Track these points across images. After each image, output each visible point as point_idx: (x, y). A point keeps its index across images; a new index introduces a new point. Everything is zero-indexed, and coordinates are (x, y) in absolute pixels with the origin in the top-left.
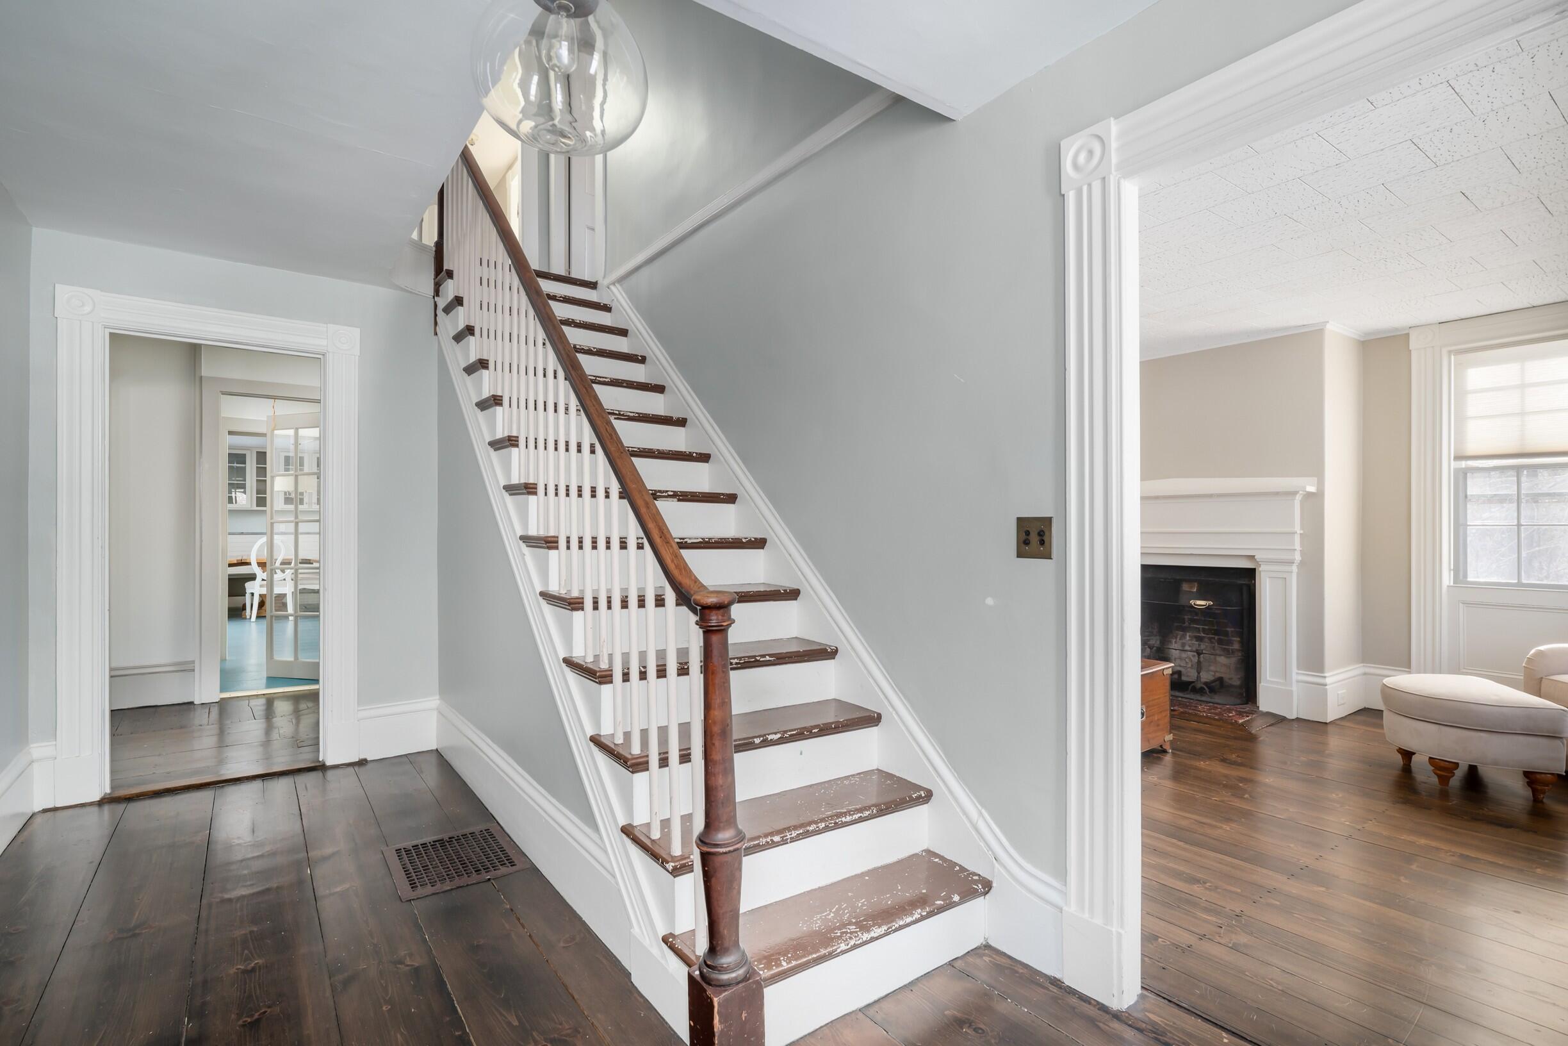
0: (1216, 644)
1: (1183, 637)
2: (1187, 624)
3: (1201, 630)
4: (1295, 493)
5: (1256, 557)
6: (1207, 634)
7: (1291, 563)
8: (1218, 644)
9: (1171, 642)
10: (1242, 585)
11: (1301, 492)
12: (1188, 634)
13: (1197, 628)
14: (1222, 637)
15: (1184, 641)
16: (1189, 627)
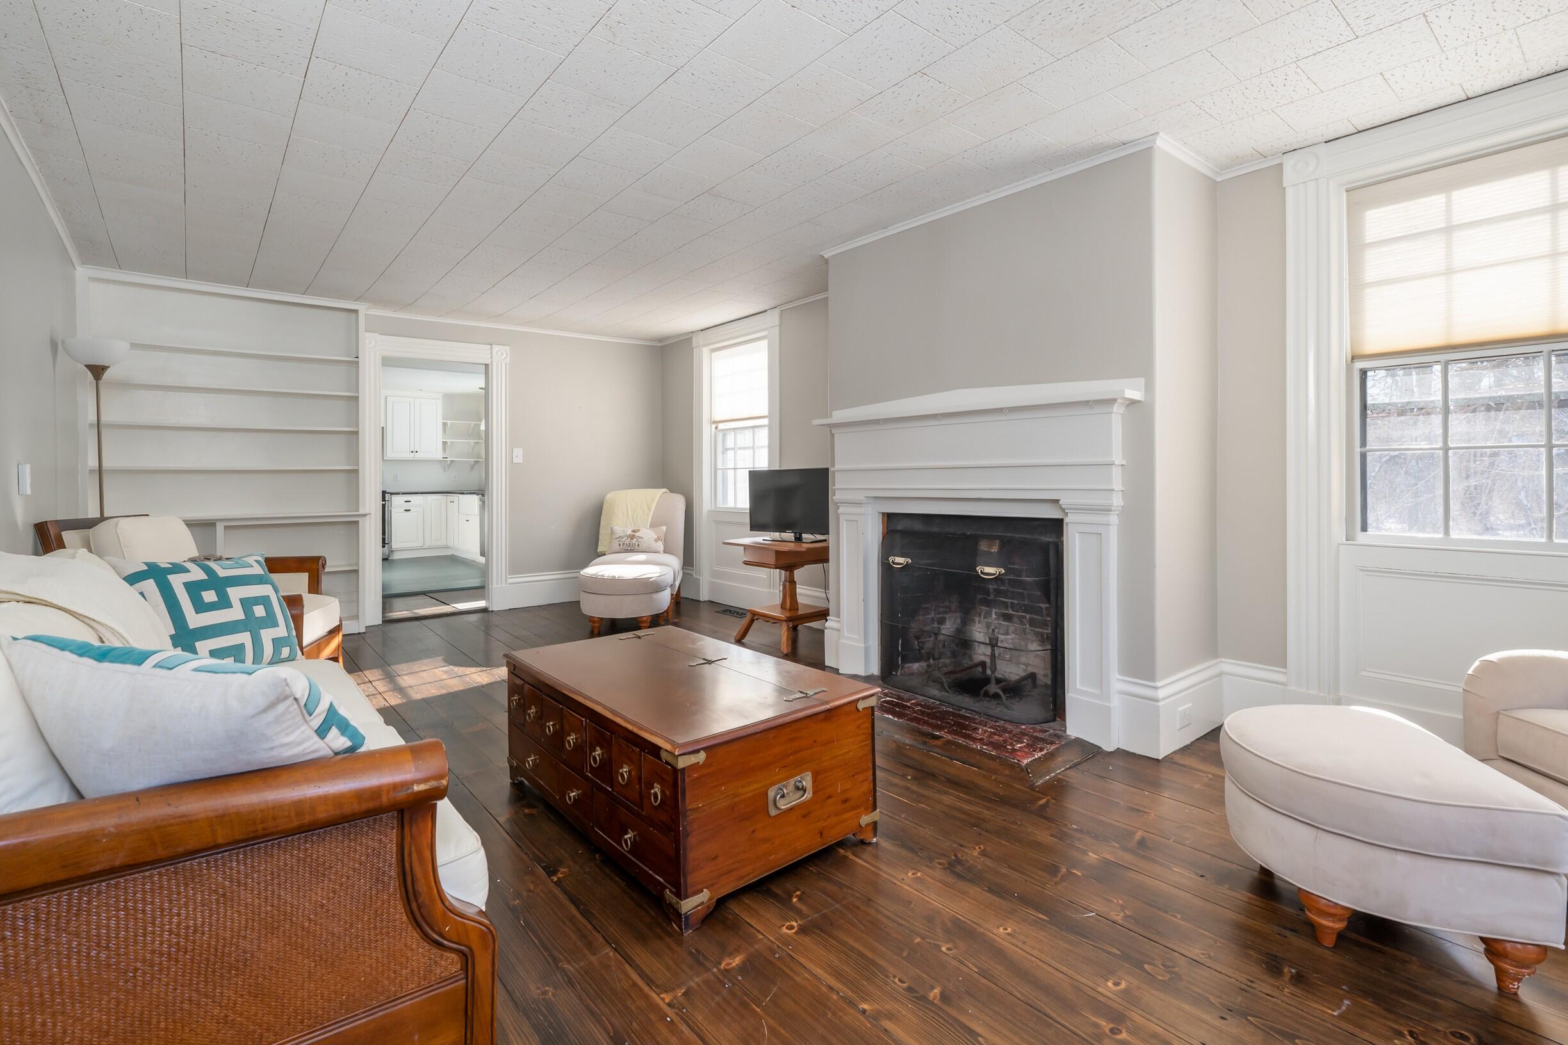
0: (1028, 626)
1: (988, 615)
2: (992, 597)
3: (1009, 604)
4: (1112, 401)
5: (1060, 502)
6: (1017, 612)
7: (1107, 510)
8: (1031, 625)
9: (973, 621)
10: (1048, 544)
11: (1119, 401)
12: (994, 610)
13: (1004, 602)
14: (1035, 617)
15: (989, 620)
16: (996, 601)
